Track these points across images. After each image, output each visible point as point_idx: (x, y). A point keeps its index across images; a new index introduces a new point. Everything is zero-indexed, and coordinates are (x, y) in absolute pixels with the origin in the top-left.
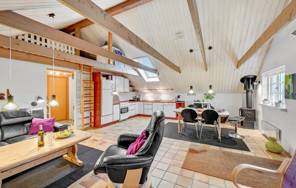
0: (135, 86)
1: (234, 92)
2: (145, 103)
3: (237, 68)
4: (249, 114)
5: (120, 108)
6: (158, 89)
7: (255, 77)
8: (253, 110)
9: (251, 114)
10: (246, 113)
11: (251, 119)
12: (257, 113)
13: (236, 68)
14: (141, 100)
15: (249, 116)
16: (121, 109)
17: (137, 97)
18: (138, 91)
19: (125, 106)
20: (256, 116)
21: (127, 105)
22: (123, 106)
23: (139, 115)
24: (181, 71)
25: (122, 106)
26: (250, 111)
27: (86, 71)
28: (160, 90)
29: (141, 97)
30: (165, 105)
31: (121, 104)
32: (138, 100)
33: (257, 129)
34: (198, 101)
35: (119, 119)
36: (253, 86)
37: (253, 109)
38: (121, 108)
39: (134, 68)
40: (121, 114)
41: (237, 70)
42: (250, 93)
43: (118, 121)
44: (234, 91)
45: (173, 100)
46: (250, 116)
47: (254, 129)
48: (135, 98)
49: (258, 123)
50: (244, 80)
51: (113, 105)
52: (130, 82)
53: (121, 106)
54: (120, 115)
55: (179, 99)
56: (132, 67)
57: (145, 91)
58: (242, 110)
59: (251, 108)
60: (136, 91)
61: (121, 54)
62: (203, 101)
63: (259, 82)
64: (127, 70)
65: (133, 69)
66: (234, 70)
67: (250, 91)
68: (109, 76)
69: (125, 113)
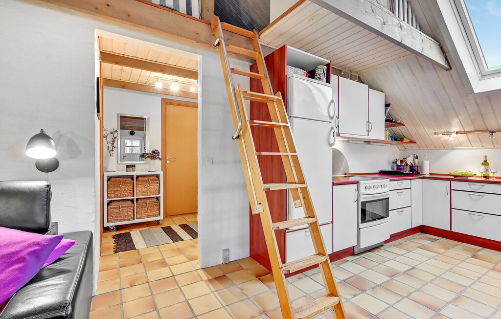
0: (404, 122)
2: (456, 185)
5: (358, 200)
14: (426, 172)
16: (364, 204)
17: (410, 161)
18: (411, 142)
19: (376, 191)
21: (384, 190)
22: (372, 191)
23: (423, 229)
25: (368, 192)
29: (426, 164)
31: (364, 183)
32: (414, 172)
35: (355, 244)
38: (362, 199)
40: (362, 225)
43: (351, 252)
48: (399, 163)
51: (334, 184)
52: (387, 105)
53: (363, 191)
54: (359, 229)
60: (405, 140)
64: (401, 27)
68: (320, 67)
69: (379, 219)
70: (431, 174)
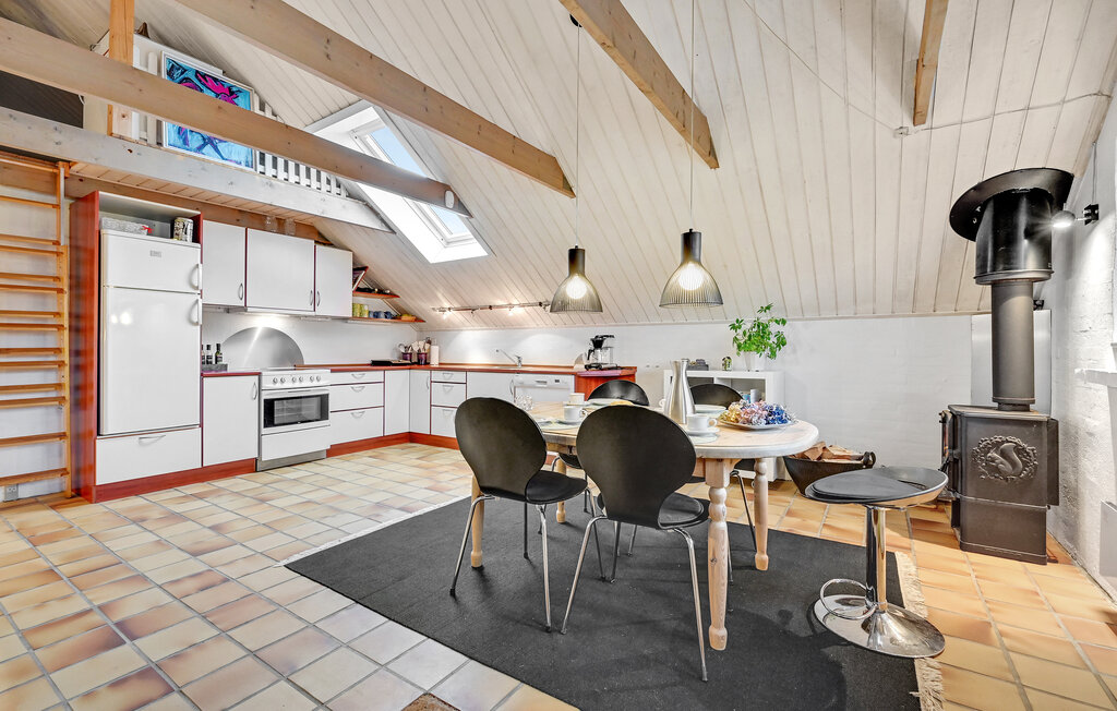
1: (915, 310)
2: (436, 376)
3: (918, 116)
4: (1003, 454)
5: (258, 396)
6: (499, 303)
7: (1064, 181)
8: (1039, 423)
9: (1019, 450)
10: (986, 440)
11: (1022, 487)
12: (1075, 446)
13: (908, 123)
14: (434, 362)
15: (1006, 466)
16: (270, 402)
17: (417, 347)
19: (298, 385)
20: (1062, 464)
22: (286, 385)
23: (411, 438)
24: (572, 182)
25: (278, 386)
26: (1015, 428)
27: (30, 189)
28: (511, 306)
29: (435, 350)
30: (522, 385)
31: (272, 375)
32: (419, 362)
33: (1072, 558)
34: (701, 365)
35: (254, 455)
36: (1045, 248)
37: (1042, 417)
38: (266, 396)
39: (343, 180)
40: (265, 431)
41: (918, 135)
42: (1018, 304)
43: (250, 466)
44: (916, 302)
45: (579, 360)
46: (1014, 464)
47: (1042, 562)
48: (403, 350)
49: (1077, 516)
50: (980, 216)
51: (203, 376)
52: (361, 269)
53: (267, 384)
54: (260, 436)
55: (602, 357)
56: (324, 175)
57: (447, 315)
58: (954, 425)
59: (1025, 408)
60: (406, 317)
61: (230, 94)
62: (727, 362)
63: (1093, 213)
65: (335, 190)
66: (897, 142)
67: (1022, 287)
68: (179, 219)
69: (302, 422)
70: (440, 364)
